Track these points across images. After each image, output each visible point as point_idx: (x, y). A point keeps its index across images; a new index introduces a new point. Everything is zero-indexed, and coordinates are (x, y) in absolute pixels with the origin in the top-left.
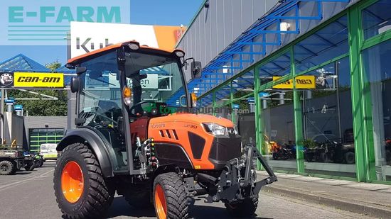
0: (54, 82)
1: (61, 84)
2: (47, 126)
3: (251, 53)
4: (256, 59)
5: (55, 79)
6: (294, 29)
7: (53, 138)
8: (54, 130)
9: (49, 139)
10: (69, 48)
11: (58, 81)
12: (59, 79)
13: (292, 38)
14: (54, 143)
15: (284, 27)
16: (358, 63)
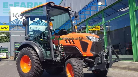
0: (5, 29)
1: (8, 29)
2: (1, 46)
3: (85, 15)
4: (87, 17)
5: (6, 27)
6: (104, 4)
7: (4, 51)
8: (4, 48)
9: (2, 51)
10: (10, 17)
11: (7, 29)
12: (7, 27)
13: (103, 8)
14: (4, 52)
15: (100, 4)
16: (133, 16)
